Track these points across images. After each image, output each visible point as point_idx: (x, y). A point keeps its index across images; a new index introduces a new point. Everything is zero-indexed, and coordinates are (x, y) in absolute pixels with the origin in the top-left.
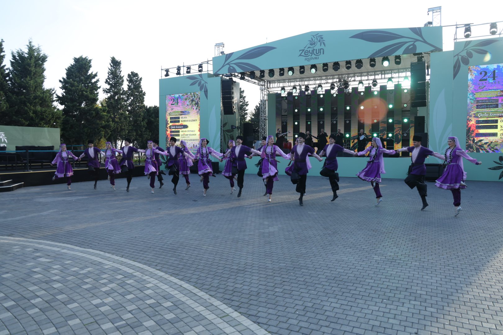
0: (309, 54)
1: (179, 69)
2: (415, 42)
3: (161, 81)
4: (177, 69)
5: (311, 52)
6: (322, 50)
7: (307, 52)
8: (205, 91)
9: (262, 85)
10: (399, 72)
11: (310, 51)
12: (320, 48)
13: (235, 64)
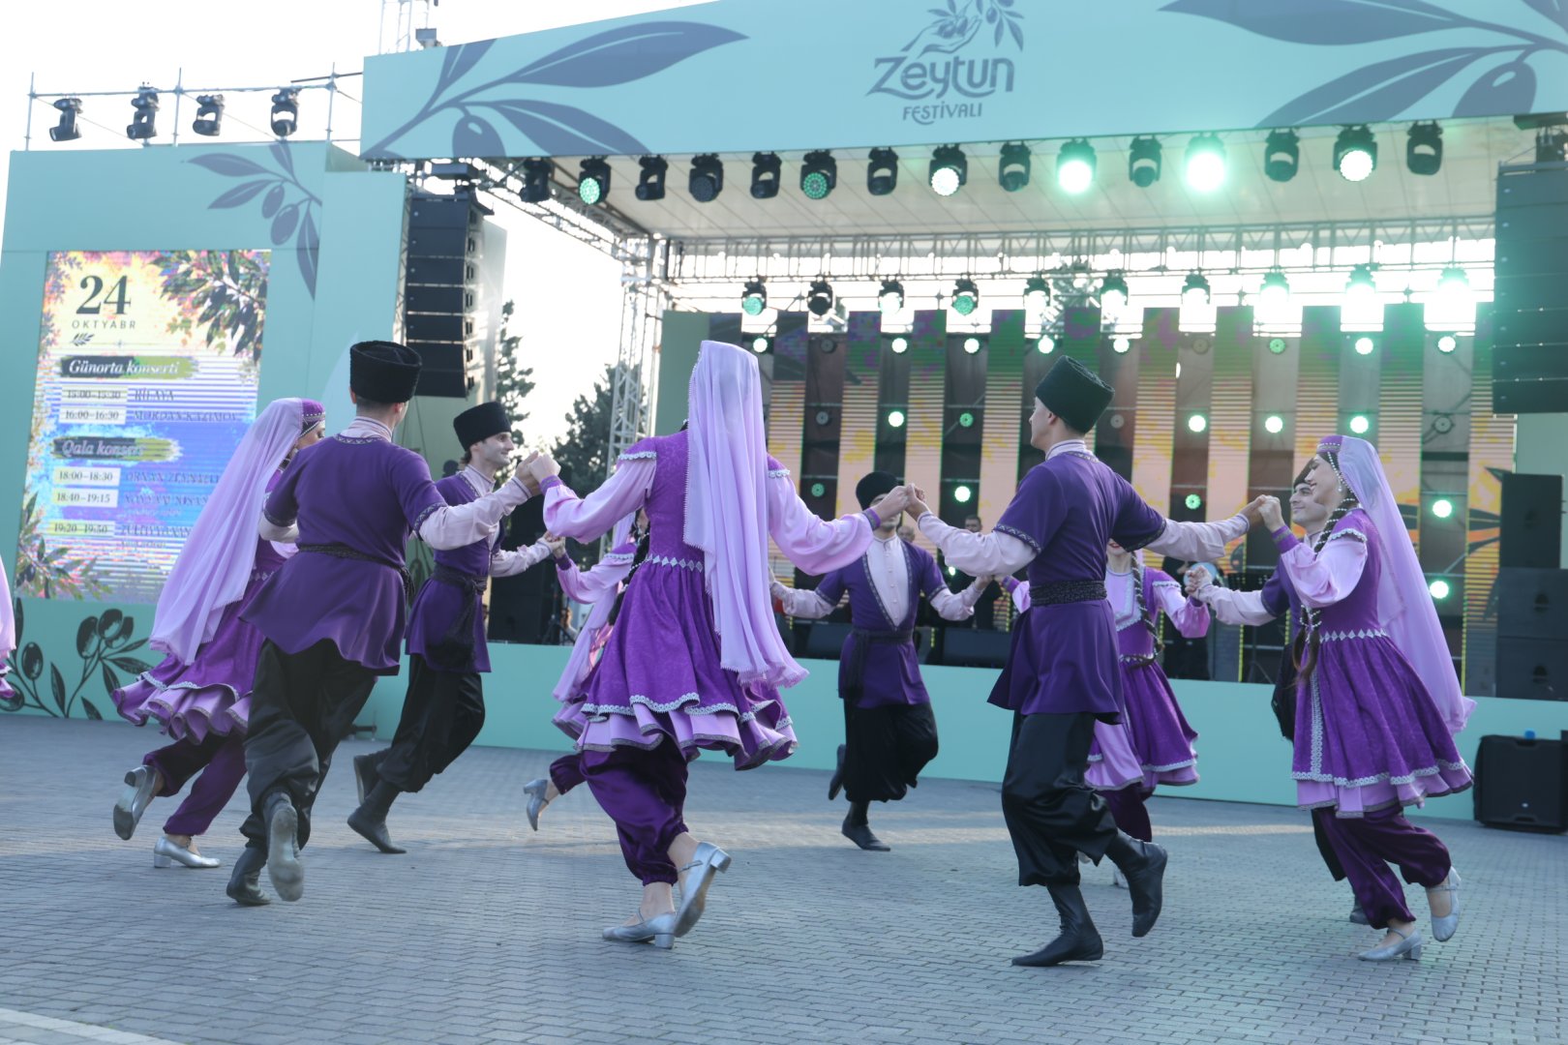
0: (930, 84)
1: (146, 103)
2: (1529, 50)
3: (22, 163)
4: (135, 102)
5: (940, 73)
6: (1002, 69)
7: (917, 71)
8: (301, 250)
9: (635, 261)
10: (1413, 239)
11: (933, 66)
12: (993, 53)
13: (496, 105)
